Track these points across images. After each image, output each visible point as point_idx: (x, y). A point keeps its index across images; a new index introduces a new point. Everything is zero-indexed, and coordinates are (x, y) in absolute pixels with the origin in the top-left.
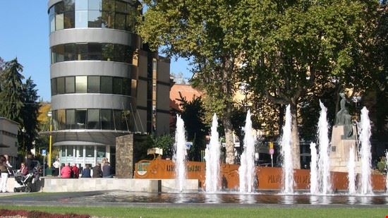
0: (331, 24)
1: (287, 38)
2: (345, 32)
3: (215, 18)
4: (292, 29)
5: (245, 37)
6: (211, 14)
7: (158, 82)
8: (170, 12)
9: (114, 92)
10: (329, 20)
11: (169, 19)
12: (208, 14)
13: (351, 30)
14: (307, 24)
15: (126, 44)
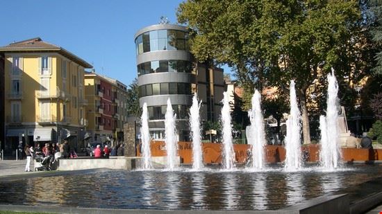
0: (320, 32)
1: (286, 44)
2: (331, 37)
3: (235, 34)
4: (289, 37)
5: (258, 46)
6: (232, 31)
7: (214, 85)
8: (210, 34)
9: (179, 93)
10: (318, 29)
11: (210, 40)
12: (230, 32)
13: (337, 35)
14: (301, 33)
15: (186, 59)
